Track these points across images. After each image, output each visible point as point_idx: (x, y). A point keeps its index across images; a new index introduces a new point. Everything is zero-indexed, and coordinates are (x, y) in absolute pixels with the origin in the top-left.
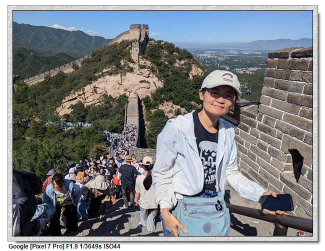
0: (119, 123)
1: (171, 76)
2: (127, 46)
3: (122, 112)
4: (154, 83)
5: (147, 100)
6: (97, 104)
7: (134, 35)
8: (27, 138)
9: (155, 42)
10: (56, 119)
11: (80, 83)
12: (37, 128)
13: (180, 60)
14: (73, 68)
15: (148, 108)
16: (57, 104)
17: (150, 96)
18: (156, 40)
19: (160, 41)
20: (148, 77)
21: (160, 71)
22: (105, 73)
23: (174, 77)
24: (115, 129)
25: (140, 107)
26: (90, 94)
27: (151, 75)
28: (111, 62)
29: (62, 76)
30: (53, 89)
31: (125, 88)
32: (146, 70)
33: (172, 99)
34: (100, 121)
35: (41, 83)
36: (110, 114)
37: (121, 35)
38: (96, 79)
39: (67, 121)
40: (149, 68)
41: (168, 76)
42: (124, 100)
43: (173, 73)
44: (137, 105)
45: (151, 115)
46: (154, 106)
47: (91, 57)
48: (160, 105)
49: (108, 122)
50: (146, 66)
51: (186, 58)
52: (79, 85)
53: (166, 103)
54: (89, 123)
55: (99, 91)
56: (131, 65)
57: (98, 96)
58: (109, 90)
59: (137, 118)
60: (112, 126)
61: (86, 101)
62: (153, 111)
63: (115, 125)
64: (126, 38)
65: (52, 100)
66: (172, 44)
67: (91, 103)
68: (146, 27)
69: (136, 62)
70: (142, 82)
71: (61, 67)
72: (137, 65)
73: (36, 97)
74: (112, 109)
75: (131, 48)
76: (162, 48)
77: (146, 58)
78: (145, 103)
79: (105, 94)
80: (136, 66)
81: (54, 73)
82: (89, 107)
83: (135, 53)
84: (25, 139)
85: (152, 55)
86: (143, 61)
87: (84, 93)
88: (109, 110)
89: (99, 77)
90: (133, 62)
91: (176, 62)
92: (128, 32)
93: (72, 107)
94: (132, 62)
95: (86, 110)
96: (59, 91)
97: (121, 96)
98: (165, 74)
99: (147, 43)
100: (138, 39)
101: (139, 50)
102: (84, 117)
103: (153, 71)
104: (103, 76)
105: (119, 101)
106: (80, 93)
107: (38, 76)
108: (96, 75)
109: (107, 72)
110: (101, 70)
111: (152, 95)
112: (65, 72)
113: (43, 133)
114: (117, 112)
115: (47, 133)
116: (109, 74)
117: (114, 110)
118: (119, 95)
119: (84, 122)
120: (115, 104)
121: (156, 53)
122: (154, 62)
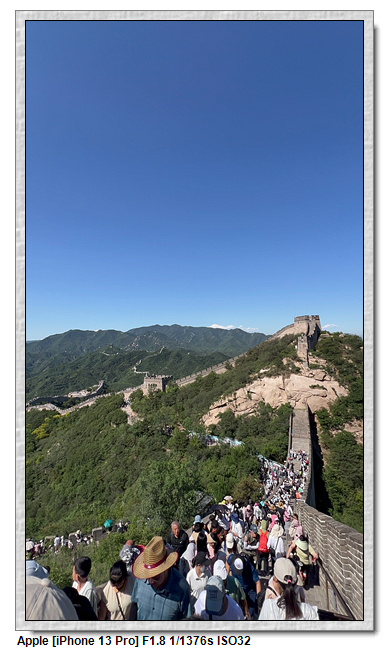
0: (280, 446)
2: (292, 341)
3: (284, 429)
4: (333, 389)
5: (324, 414)
6: (251, 415)
7: (302, 328)
8: (168, 450)
9: (330, 335)
10: (201, 430)
11: (232, 386)
12: (179, 438)
14: (226, 368)
15: (326, 427)
16: (204, 411)
17: (328, 408)
18: (331, 333)
19: (338, 334)
20: (323, 380)
21: (341, 372)
22: (262, 374)
24: (274, 455)
25: (313, 425)
26: (243, 400)
27: (327, 378)
28: (270, 360)
29: (213, 377)
30: (203, 393)
31: (289, 395)
32: (319, 370)
34: (254, 439)
35: (191, 385)
36: (268, 430)
37: (284, 329)
38: (250, 382)
39: (212, 434)
40: (324, 368)
42: (287, 411)
44: (307, 422)
45: (331, 439)
46: (336, 425)
47: (246, 356)
48: (347, 425)
49: (265, 443)
50: (319, 366)
52: (231, 389)
53: (356, 422)
54: (240, 440)
55: (254, 396)
56: (297, 364)
57: (253, 403)
58: (267, 397)
59: (308, 442)
60: (270, 450)
61: (237, 409)
62: (334, 433)
63: (274, 449)
64: (289, 332)
65: (199, 405)
67: (243, 413)
68: (317, 318)
69: (304, 360)
70: (313, 387)
71: (214, 367)
72: (305, 364)
73: (185, 400)
74: (271, 423)
75: (296, 344)
76: (341, 342)
77: (318, 356)
78: (319, 418)
79: (261, 402)
80: (304, 366)
81: (205, 374)
82: (240, 417)
83: (302, 349)
84: (164, 451)
85: (327, 351)
86: (314, 360)
87: (235, 399)
88: (267, 424)
89: (255, 379)
90: (300, 361)
92: (292, 326)
93: (220, 415)
94: (298, 361)
95: (236, 422)
96: (208, 394)
97: (283, 405)
99: (319, 335)
100: (305, 332)
101: (307, 345)
102: (233, 431)
103: (330, 373)
104: (259, 378)
105: (280, 412)
106: (231, 398)
108: (251, 376)
109: (265, 373)
110: (257, 370)
111: (331, 407)
112: (217, 372)
113: (184, 447)
114: (277, 429)
115: (188, 448)
116: (267, 376)
117: (273, 425)
118: (280, 404)
119: (233, 438)
120: (275, 417)
121: (333, 349)
122: (330, 361)
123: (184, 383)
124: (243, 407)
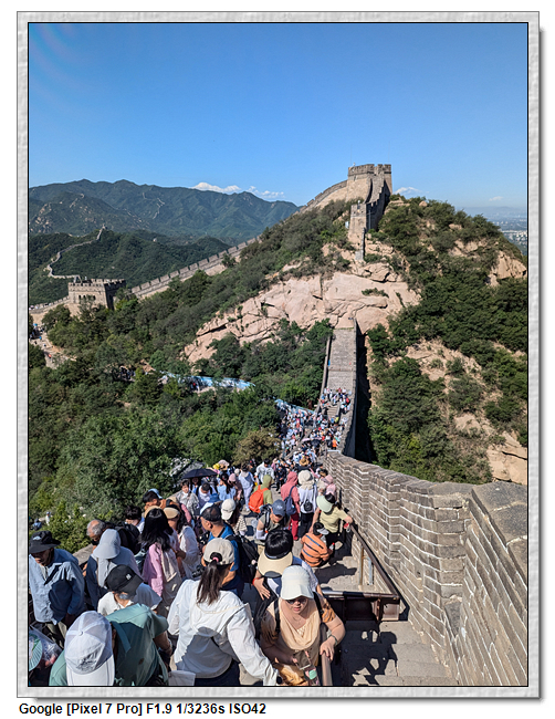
0: (310, 385)
1: (442, 280)
2: (340, 214)
3: (317, 360)
4: (398, 295)
5: (379, 334)
6: (266, 341)
7: (358, 189)
8: (127, 404)
9: (406, 202)
10: (182, 369)
11: (234, 294)
12: (146, 384)
13: (466, 240)
14: (225, 264)
15: (380, 353)
16: (187, 339)
17: (387, 325)
18: (407, 198)
19: (418, 200)
20: (384, 281)
21: (413, 268)
22: (286, 273)
23: (449, 282)
24: (299, 398)
25: (361, 352)
26: (253, 318)
27: (391, 277)
28: (301, 249)
29: (202, 281)
30: (183, 308)
31: (329, 307)
32: (380, 265)
33: (441, 334)
34: (268, 377)
35: (162, 295)
36: (292, 363)
37: (328, 191)
38: (266, 287)
39: (202, 374)
40: (388, 261)
41: (432, 279)
42: (324, 332)
43: (447, 271)
44: (353, 347)
45: (386, 370)
46: (395, 350)
47: (260, 242)
48: (411, 349)
49: (284, 382)
50: (381, 257)
51: (483, 236)
52: (233, 299)
53: (424, 344)
54: (247, 381)
55: (271, 312)
56: (346, 255)
57: (269, 322)
58: (294, 311)
59: (353, 375)
60: (295, 392)
61: (244, 333)
62: (391, 361)
63: (301, 389)
64: (337, 196)
65: (178, 329)
66: (447, 206)
67: (253, 338)
68: (387, 169)
69: (357, 247)
70: (368, 292)
71: (202, 263)
72: (359, 254)
73: (151, 322)
74: (297, 352)
75: (348, 218)
76: (421, 215)
77: (381, 239)
78: (372, 340)
79: (284, 320)
80: (356, 258)
81: (186, 275)
82: (248, 346)
83: (356, 228)
84: (121, 405)
85: (397, 232)
86: (375, 246)
87: (240, 317)
88: (291, 354)
89: (274, 282)
90: (351, 249)
91: (456, 245)
92: (343, 184)
93: (215, 344)
94: (348, 249)
95: (242, 353)
96: (192, 310)
97: (318, 323)
98: (427, 274)
99: (386, 204)
100: (365, 197)
101: (365, 221)
102: (237, 367)
103: (397, 268)
104: (282, 279)
105: (313, 335)
106: (232, 316)
107: (157, 281)
108: (268, 277)
109: (291, 271)
110: (279, 266)
111: (392, 323)
112: (208, 272)
113: (155, 397)
114: (306, 360)
115: (163, 397)
116: (296, 276)
117: (300, 354)
118: (313, 323)
119: (236, 377)
120: (303, 343)
121: (407, 227)
122: (399, 248)
123: (147, 292)
124: (253, 329)
